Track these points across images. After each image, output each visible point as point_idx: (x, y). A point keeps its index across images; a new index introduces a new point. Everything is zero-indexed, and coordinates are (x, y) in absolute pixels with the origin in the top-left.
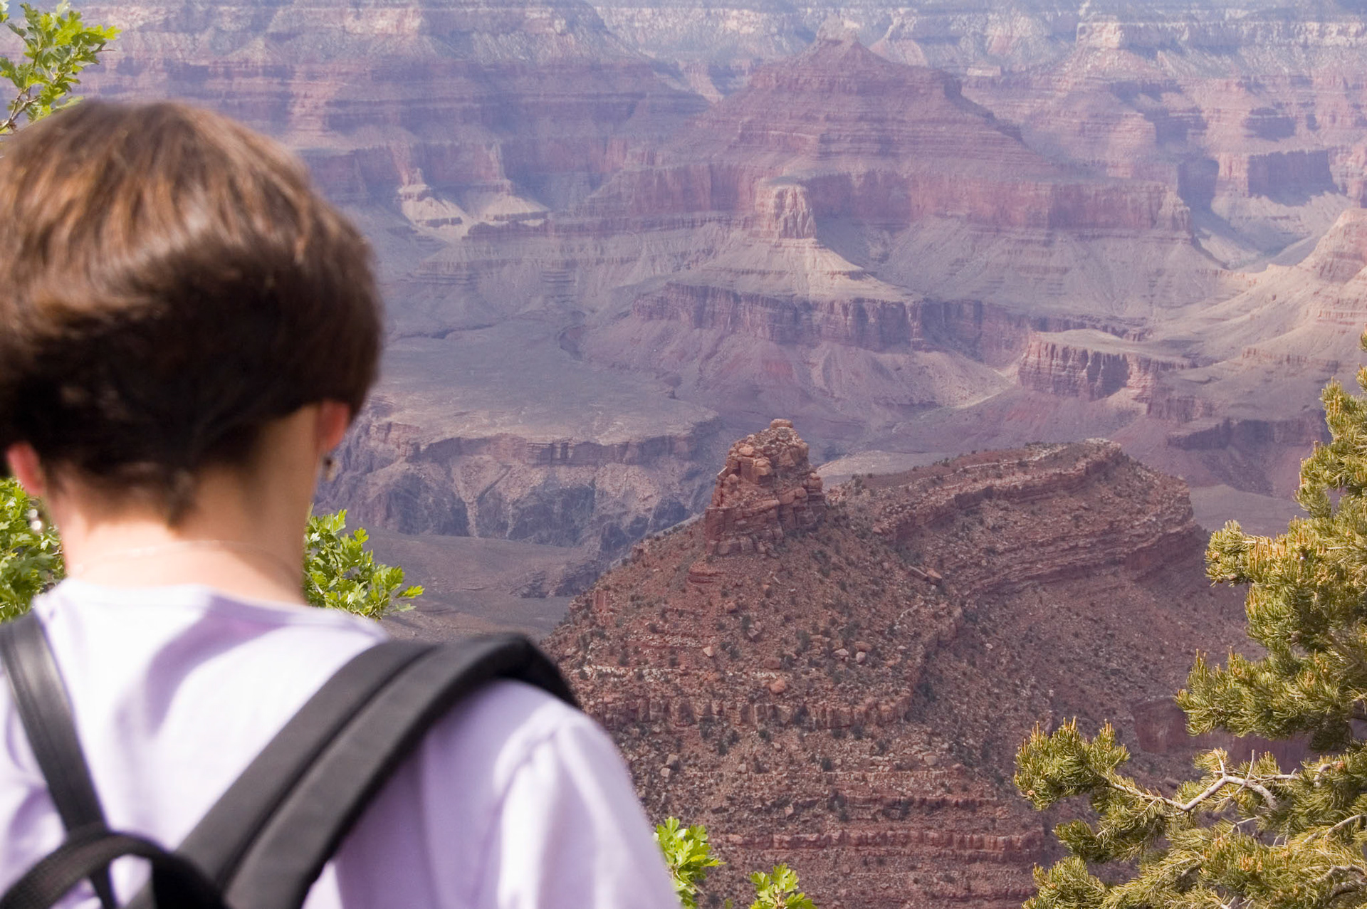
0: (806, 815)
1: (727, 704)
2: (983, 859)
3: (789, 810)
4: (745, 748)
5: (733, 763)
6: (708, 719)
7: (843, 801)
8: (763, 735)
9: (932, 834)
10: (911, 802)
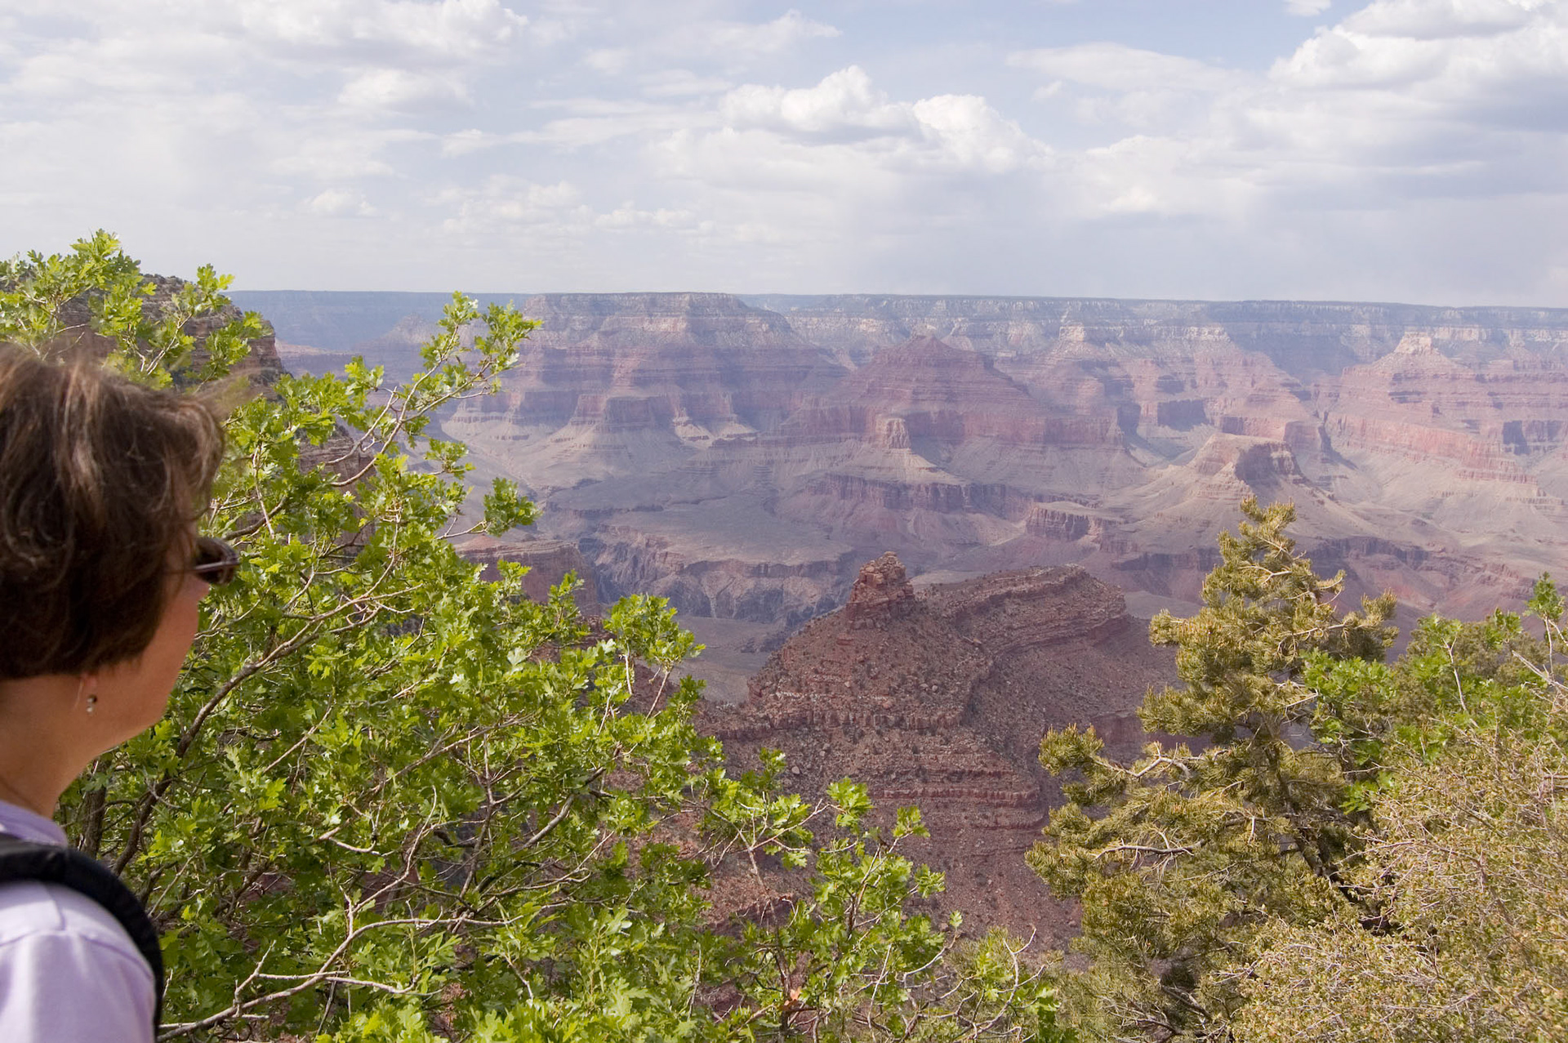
0: (903, 779)
1: (858, 715)
2: (1005, 805)
3: (893, 776)
4: (868, 740)
5: (861, 749)
6: (847, 723)
7: (924, 771)
8: (879, 732)
9: (975, 791)
10: (963, 772)
